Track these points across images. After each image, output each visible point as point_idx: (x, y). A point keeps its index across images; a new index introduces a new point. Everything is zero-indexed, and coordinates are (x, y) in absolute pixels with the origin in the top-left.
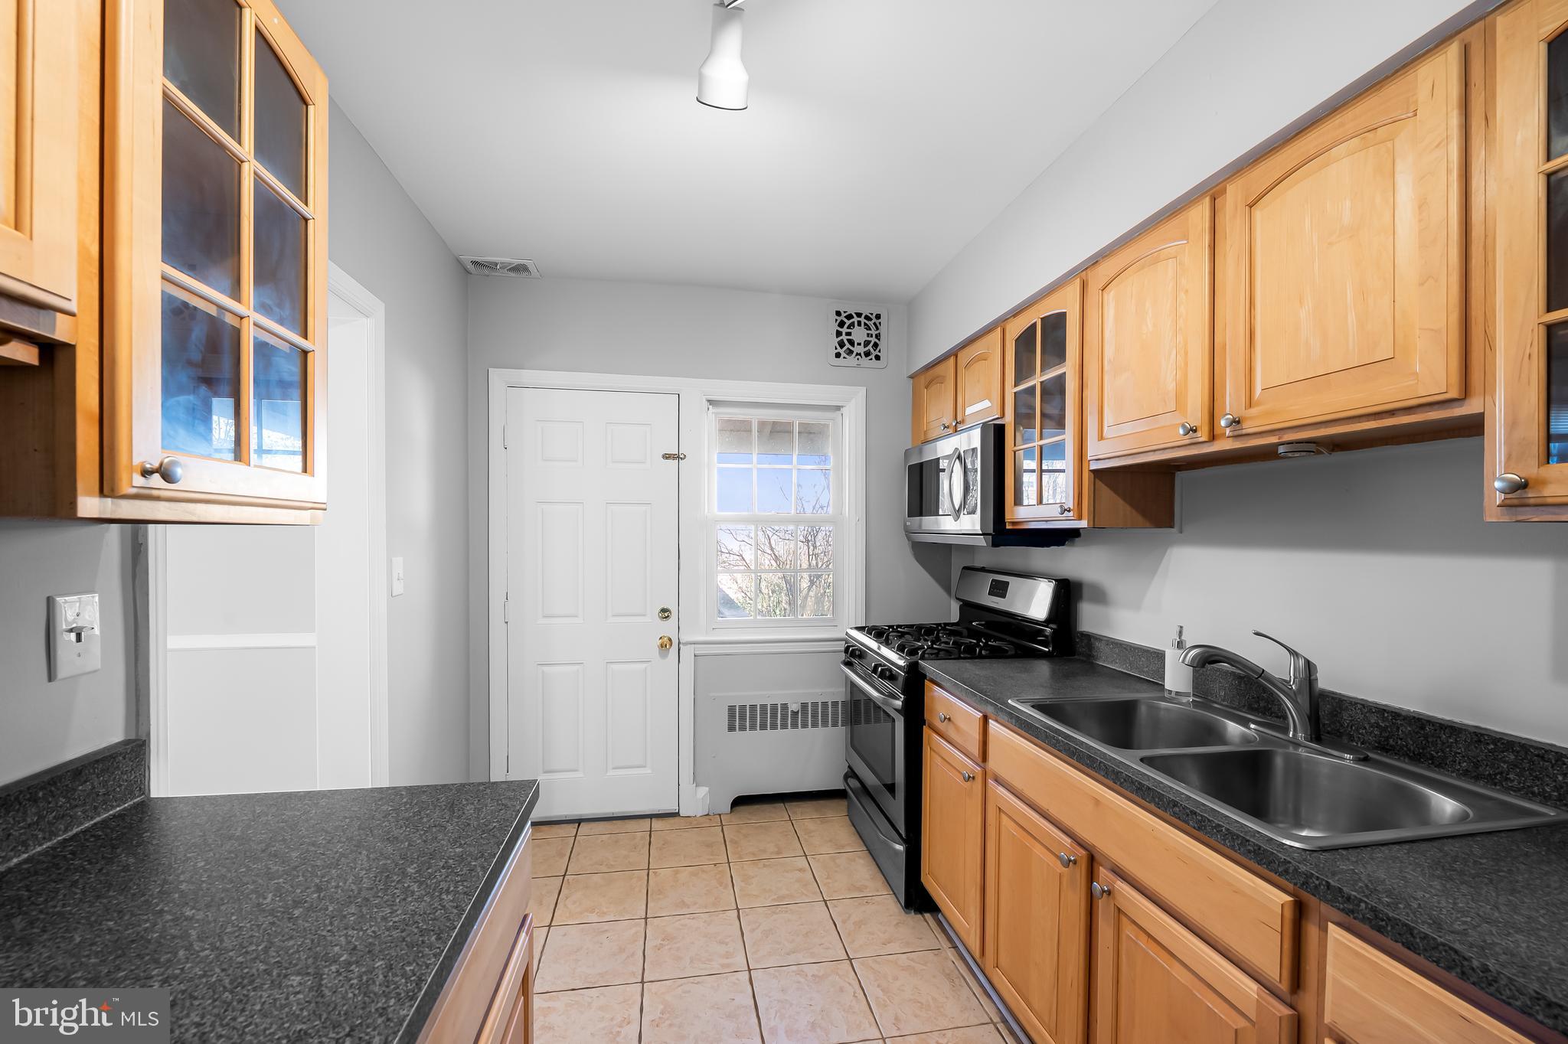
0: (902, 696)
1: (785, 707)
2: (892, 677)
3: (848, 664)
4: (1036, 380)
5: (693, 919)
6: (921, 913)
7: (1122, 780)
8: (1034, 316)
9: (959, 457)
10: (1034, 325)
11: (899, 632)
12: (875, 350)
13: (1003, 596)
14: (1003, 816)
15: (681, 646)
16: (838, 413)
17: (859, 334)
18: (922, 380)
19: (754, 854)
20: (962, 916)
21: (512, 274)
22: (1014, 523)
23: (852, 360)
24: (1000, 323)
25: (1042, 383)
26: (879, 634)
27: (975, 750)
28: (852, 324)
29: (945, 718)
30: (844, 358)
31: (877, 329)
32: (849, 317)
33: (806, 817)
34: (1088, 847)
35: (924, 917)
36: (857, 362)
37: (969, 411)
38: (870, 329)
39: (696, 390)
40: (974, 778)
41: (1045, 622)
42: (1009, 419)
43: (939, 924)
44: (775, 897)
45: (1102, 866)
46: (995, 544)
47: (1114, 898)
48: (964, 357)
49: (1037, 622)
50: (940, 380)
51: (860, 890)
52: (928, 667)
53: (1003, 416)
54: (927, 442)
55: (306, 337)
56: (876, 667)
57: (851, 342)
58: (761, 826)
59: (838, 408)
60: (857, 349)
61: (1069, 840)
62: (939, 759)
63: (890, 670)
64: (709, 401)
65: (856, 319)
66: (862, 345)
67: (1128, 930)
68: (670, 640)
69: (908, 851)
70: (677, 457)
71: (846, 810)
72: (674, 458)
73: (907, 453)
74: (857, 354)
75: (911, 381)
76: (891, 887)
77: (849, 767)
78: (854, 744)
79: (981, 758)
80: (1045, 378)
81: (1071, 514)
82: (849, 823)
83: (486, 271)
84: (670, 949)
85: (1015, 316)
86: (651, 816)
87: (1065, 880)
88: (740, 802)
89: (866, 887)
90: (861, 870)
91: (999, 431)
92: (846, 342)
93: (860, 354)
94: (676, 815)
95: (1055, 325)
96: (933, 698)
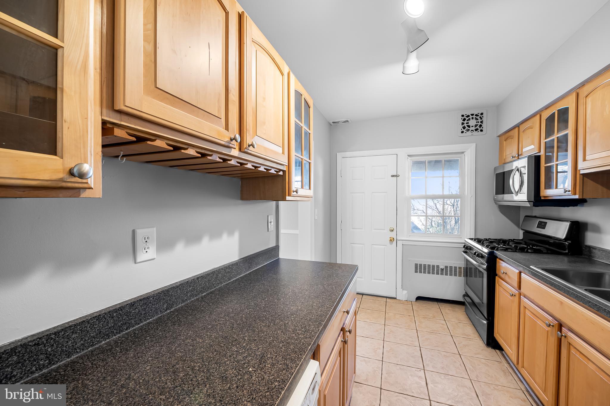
0: (486, 264)
1: (438, 266)
2: (482, 257)
3: (465, 252)
4: (555, 137)
5: (402, 346)
6: (494, 349)
7: (570, 294)
8: (554, 110)
9: (518, 170)
10: (554, 113)
11: (489, 241)
12: (480, 128)
13: (544, 228)
14: (527, 310)
15: (397, 241)
16: (463, 154)
17: (472, 123)
18: (503, 138)
19: (424, 316)
20: (510, 350)
21: (343, 123)
22: (545, 197)
23: (469, 133)
24: (539, 113)
25: (557, 137)
26: (479, 241)
27: (516, 285)
28: (469, 119)
29: (504, 273)
30: (465, 133)
31: (481, 119)
32: (468, 116)
33: (447, 309)
34: (559, 320)
35: (495, 351)
36: (472, 134)
37: (524, 150)
38: (478, 120)
39: (403, 152)
40: (515, 295)
41: (564, 239)
42: (542, 153)
43: (503, 355)
44: (431, 330)
45: (563, 327)
46: (534, 205)
47: (567, 339)
48: (522, 128)
49: (560, 240)
50: (511, 137)
51: (467, 336)
52: (498, 253)
53: (540, 152)
54: (505, 163)
55: (310, 160)
56: (475, 253)
57: (469, 126)
58: (428, 308)
59: (463, 153)
60: (471, 129)
61: (551, 318)
62: (502, 289)
63: (482, 254)
64: (408, 155)
65: (471, 117)
66: (474, 126)
67: (573, 351)
68: (393, 239)
69: (488, 323)
70: (397, 176)
71: (464, 309)
72: (395, 177)
73: (495, 169)
74: (472, 131)
75: (499, 138)
76: (481, 337)
77: (466, 292)
78: (467, 283)
79: (518, 288)
80: (558, 136)
81: (570, 192)
82: (466, 314)
83: (336, 124)
84: (393, 353)
85: (546, 109)
86: (386, 297)
87: (549, 334)
88: (419, 298)
89: (470, 336)
90: (469, 330)
91: (537, 159)
92: (466, 127)
93: (473, 131)
94: (395, 298)
95: (564, 113)
96: (500, 266)
